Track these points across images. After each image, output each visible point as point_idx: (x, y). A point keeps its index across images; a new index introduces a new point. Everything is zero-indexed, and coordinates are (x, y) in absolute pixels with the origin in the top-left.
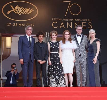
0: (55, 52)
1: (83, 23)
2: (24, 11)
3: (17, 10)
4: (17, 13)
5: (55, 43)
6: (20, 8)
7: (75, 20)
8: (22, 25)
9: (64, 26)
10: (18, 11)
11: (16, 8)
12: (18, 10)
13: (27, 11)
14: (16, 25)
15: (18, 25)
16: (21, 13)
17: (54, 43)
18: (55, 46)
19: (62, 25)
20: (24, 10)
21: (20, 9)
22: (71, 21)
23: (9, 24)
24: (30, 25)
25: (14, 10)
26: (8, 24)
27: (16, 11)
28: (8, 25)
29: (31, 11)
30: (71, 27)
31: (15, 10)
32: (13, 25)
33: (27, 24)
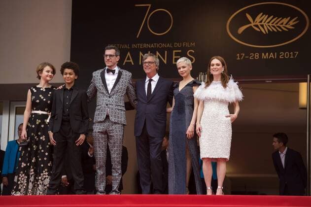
2: (275, 26)
3: (259, 24)
4: (259, 30)
5: (44, 90)
6: (267, 18)
8: (269, 56)
10: (262, 26)
11: (258, 19)
12: (262, 23)
13: (282, 24)
14: (257, 56)
15: (260, 56)
16: (268, 29)
17: (41, 90)
18: (42, 98)
20: (275, 23)
23: (241, 56)
24: (287, 54)
25: (252, 25)
26: (238, 55)
27: (257, 26)
28: (239, 59)
29: (291, 23)
31: (255, 24)
32: (249, 58)
33: (282, 54)
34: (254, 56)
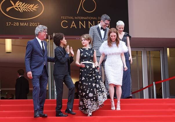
0: (87, 62)
1: (98, 22)
2: (27, 8)
3: (18, 7)
4: (18, 10)
5: (88, 50)
7: (89, 18)
8: (24, 24)
9: (75, 26)
10: (20, 8)
11: (17, 4)
12: (20, 6)
13: (30, 7)
14: (18, 24)
15: (19, 24)
16: (23, 10)
17: (86, 49)
18: (88, 54)
19: (73, 25)
20: (26, 7)
21: (22, 5)
22: (84, 20)
23: (9, 24)
24: (34, 24)
25: (14, 7)
26: (7, 23)
27: (16, 8)
28: (7, 25)
29: (35, 7)
30: (85, 27)
31: (15, 6)
32: (13, 25)
33: (31, 24)
34: (16, 24)
